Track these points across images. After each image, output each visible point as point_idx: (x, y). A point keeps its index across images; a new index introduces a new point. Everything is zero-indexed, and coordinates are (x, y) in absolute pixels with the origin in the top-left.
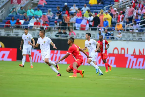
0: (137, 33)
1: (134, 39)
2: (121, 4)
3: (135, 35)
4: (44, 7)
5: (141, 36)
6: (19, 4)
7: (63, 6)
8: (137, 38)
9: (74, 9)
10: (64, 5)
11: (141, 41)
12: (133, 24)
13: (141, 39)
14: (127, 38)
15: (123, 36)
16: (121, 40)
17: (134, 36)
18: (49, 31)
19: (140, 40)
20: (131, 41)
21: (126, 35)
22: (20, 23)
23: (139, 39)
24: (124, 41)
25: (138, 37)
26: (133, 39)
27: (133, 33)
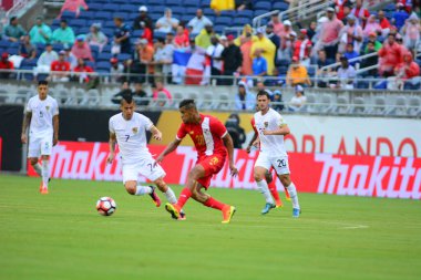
0: (350, 92)
1: (341, 111)
2: (302, 9)
3: (345, 97)
4: (80, 18)
5: (360, 102)
6: (7, 9)
7: (134, 16)
8: (350, 107)
9: (166, 24)
10: (138, 12)
11: (362, 116)
12: (339, 67)
13: (362, 109)
14: (320, 108)
15: (311, 100)
16: (303, 112)
17: (343, 101)
18: (94, 88)
19: (359, 112)
20: (332, 115)
21: (319, 97)
22: (10, 65)
23: (356, 109)
24: (312, 114)
25: (353, 105)
26: (337, 110)
27: (338, 92)
